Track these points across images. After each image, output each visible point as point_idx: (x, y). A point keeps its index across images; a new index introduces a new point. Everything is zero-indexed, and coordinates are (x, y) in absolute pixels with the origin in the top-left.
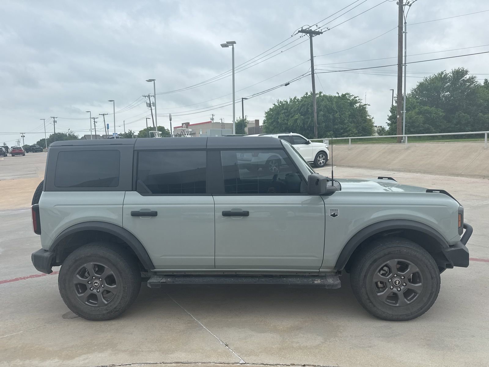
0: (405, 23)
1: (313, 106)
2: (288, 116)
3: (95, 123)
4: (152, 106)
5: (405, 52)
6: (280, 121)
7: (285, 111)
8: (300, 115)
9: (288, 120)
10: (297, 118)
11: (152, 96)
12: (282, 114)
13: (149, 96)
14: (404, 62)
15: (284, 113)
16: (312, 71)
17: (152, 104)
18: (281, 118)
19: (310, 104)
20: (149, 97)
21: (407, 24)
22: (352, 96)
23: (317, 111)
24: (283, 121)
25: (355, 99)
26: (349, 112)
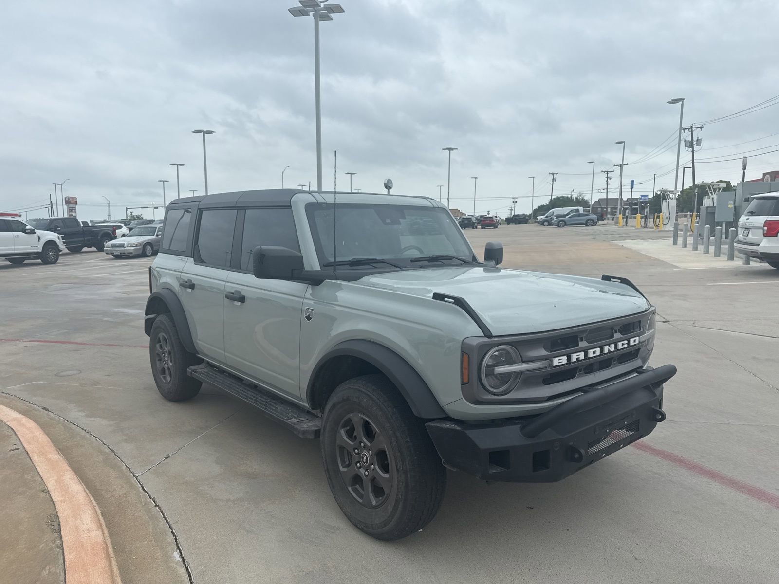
3: (609, 180)
4: (695, 146)
11: (698, 128)
13: (692, 128)
17: (695, 143)
20: (692, 130)
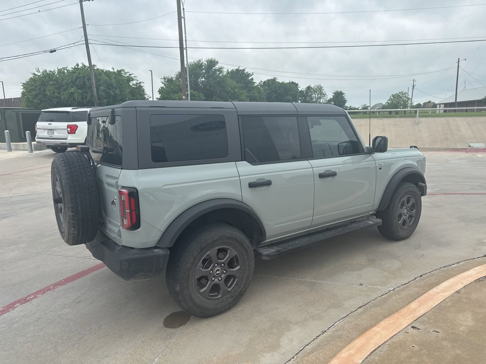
0: (183, 9)
1: (91, 80)
2: (59, 88)
5: (186, 37)
6: (48, 94)
7: (54, 82)
8: (76, 88)
9: (59, 93)
10: (73, 91)
12: (51, 85)
14: (184, 46)
15: (53, 84)
16: (85, 40)
18: (50, 90)
19: (86, 77)
21: (185, 10)
22: (127, 73)
23: (96, 86)
24: (52, 93)
25: (131, 76)
26: (130, 90)
